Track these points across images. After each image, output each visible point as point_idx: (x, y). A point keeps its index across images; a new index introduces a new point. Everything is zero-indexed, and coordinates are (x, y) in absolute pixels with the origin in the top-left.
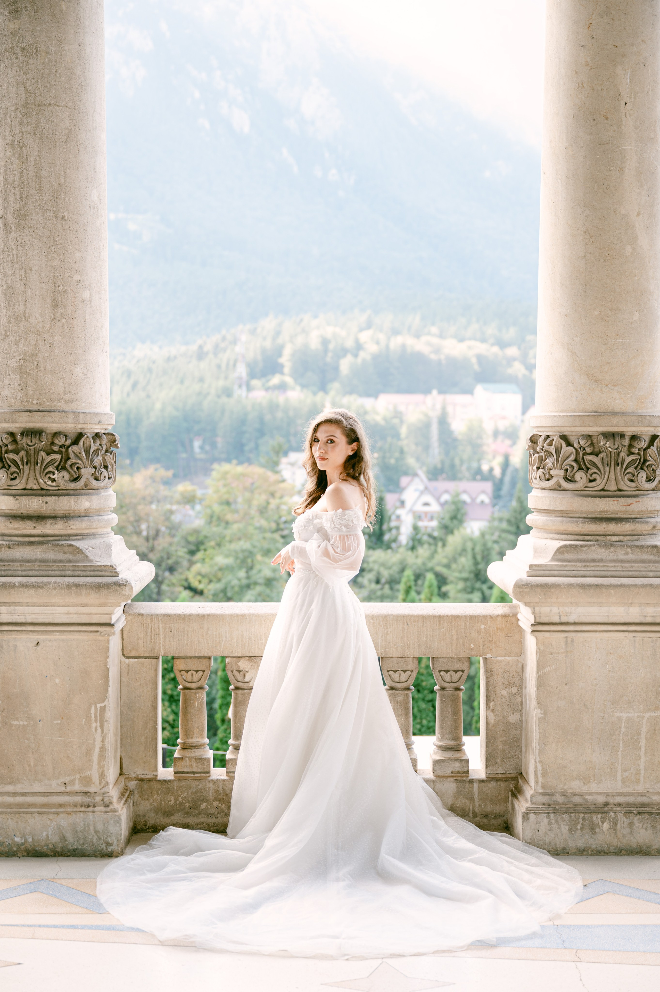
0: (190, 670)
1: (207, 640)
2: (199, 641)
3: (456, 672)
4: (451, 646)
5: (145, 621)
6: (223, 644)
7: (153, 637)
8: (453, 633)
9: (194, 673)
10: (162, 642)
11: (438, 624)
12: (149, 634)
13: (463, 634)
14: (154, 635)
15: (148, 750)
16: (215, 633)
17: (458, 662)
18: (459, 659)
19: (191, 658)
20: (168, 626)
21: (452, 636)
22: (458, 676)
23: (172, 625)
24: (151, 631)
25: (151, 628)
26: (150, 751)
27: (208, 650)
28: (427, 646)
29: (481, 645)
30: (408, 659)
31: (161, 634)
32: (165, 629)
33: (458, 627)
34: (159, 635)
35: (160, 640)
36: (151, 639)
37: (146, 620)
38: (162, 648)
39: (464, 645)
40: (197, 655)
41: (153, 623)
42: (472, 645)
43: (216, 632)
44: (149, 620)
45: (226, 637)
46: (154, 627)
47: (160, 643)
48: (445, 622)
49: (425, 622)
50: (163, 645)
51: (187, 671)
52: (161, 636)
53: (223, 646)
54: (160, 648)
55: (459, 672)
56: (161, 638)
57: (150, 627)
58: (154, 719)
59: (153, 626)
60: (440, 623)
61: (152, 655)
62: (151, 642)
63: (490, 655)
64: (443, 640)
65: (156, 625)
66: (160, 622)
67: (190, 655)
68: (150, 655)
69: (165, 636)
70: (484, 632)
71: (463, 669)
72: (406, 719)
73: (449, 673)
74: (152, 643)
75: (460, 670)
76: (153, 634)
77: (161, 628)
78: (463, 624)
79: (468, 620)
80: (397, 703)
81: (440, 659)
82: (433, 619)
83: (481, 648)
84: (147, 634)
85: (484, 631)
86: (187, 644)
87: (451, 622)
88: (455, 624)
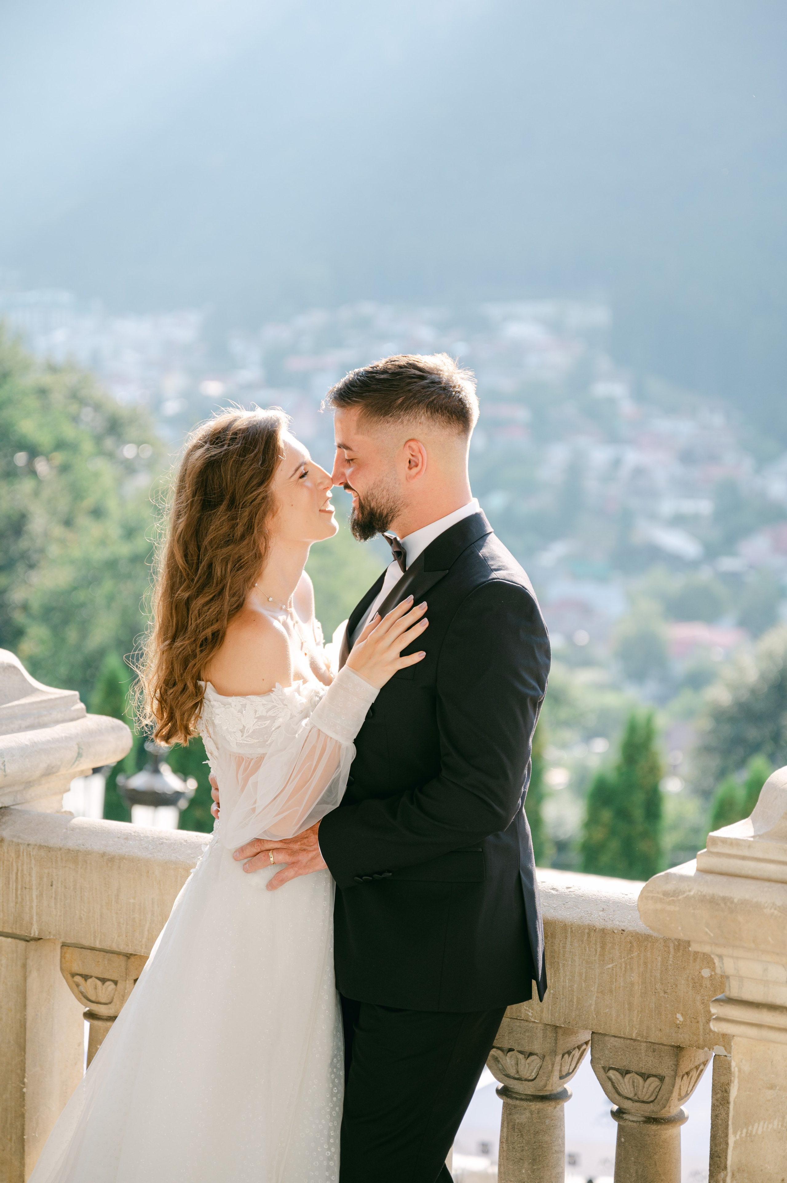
0: (91, 977)
1: (117, 913)
2: (101, 915)
3: (645, 1076)
4: (630, 1010)
5: (6, 854)
6: (146, 929)
7: (19, 892)
8: (635, 977)
9: (99, 983)
10: (34, 904)
11: (599, 949)
12: (12, 885)
13: (658, 986)
14: (22, 889)
15: (9, 1137)
16: (132, 901)
17: (650, 1054)
18: (654, 1047)
19: (92, 949)
20: (46, 871)
21: (632, 984)
22: (651, 1089)
23: (54, 870)
24: (17, 878)
25: (17, 873)
26: (11, 1140)
27: (119, 936)
28: (572, 1001)
29: (700, 1019)
30: (535, 1025)
31: (34, 887)
32: (41, 878)
33: (645, 963)
34: (31, 889)
35: (31, 900)
36: (17, 897)
37: (8, 853)
38: (35, 920)
39: (660, 1013)
40: (98, 945)
41: (19, 864)
42: (679, 1016)
43: (134, 898)
44: (13, 855)
45: (153, 914)
46: (22, 870)
47: (31, 907)
48: (617, 947)
49: (569, 939)
50: (37, 914)
51: (86, 977)
52: (35, 893)
53: (146, 933)
54: (31, 918)
55: (651, 1079)
56: (34, 896)
57: (15, 871)
58: (19, 1071)
59: (20, 868)
60: (603, 948)
61: (18, 932)
62: (16, 903)
63: (722, 1049)
64: (611, 991)
65: (25, 867)
66: (33, 861)
67: (86, 943)
68: (15, 931)
69: (41, 895)
70: (709, 986)
71: (660, 1072)
72: (533, 1171)
73: (628, 1076)
74: (18, 905)
75: (654, 1073)
76: (19, 887)
77: (34, 874)
78: (659, 959)
79: (672, 949)
80: (513, 1128)
81: (607, 1038)
82: (589, 934)
83: (701, 1028)
84: (9, 884)
85: (708, 983)
86: (81, 919)
87: (630, 951)
88: (639, 955)
